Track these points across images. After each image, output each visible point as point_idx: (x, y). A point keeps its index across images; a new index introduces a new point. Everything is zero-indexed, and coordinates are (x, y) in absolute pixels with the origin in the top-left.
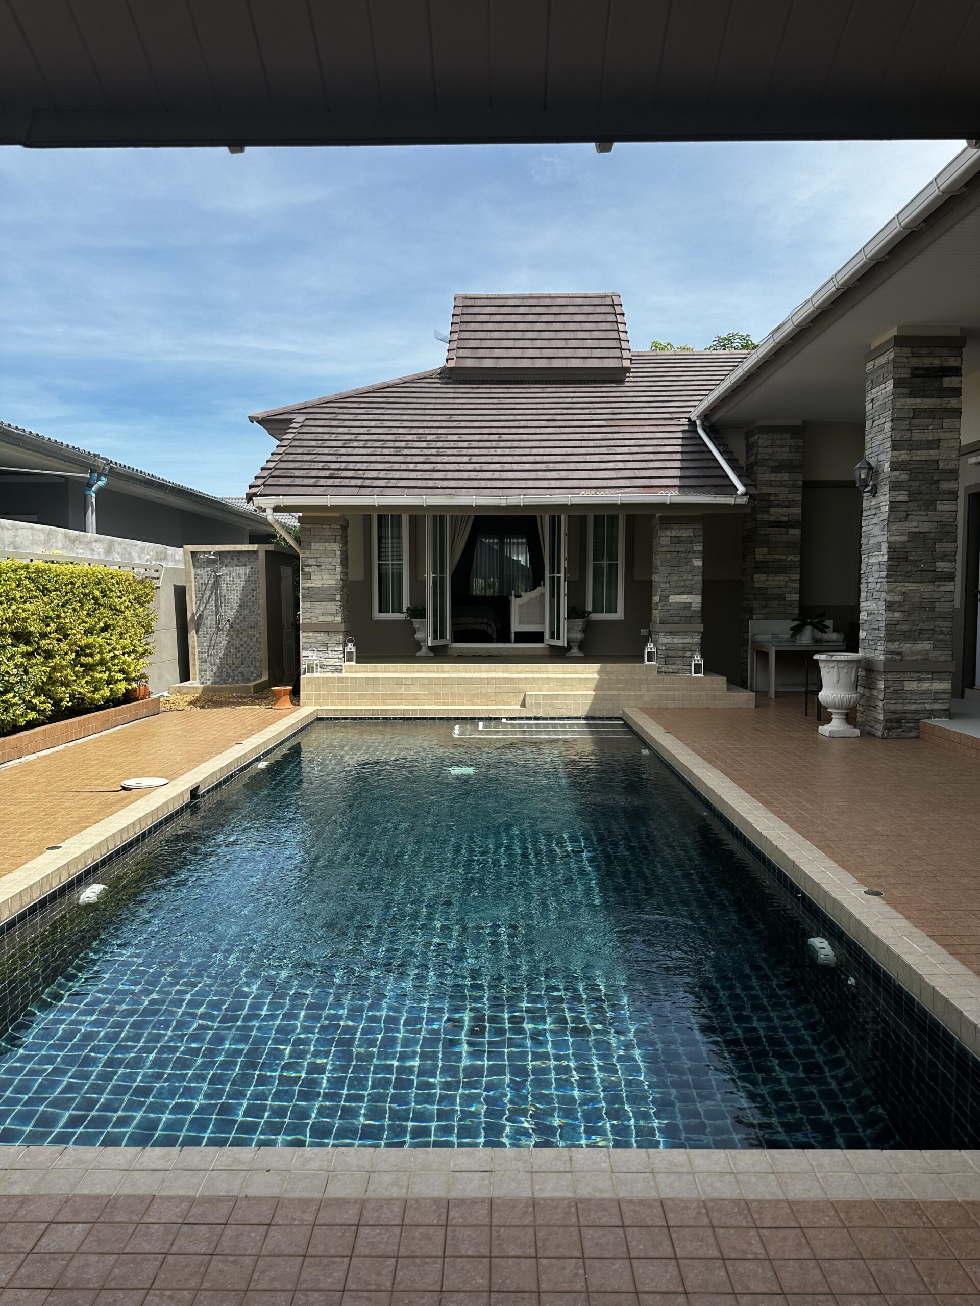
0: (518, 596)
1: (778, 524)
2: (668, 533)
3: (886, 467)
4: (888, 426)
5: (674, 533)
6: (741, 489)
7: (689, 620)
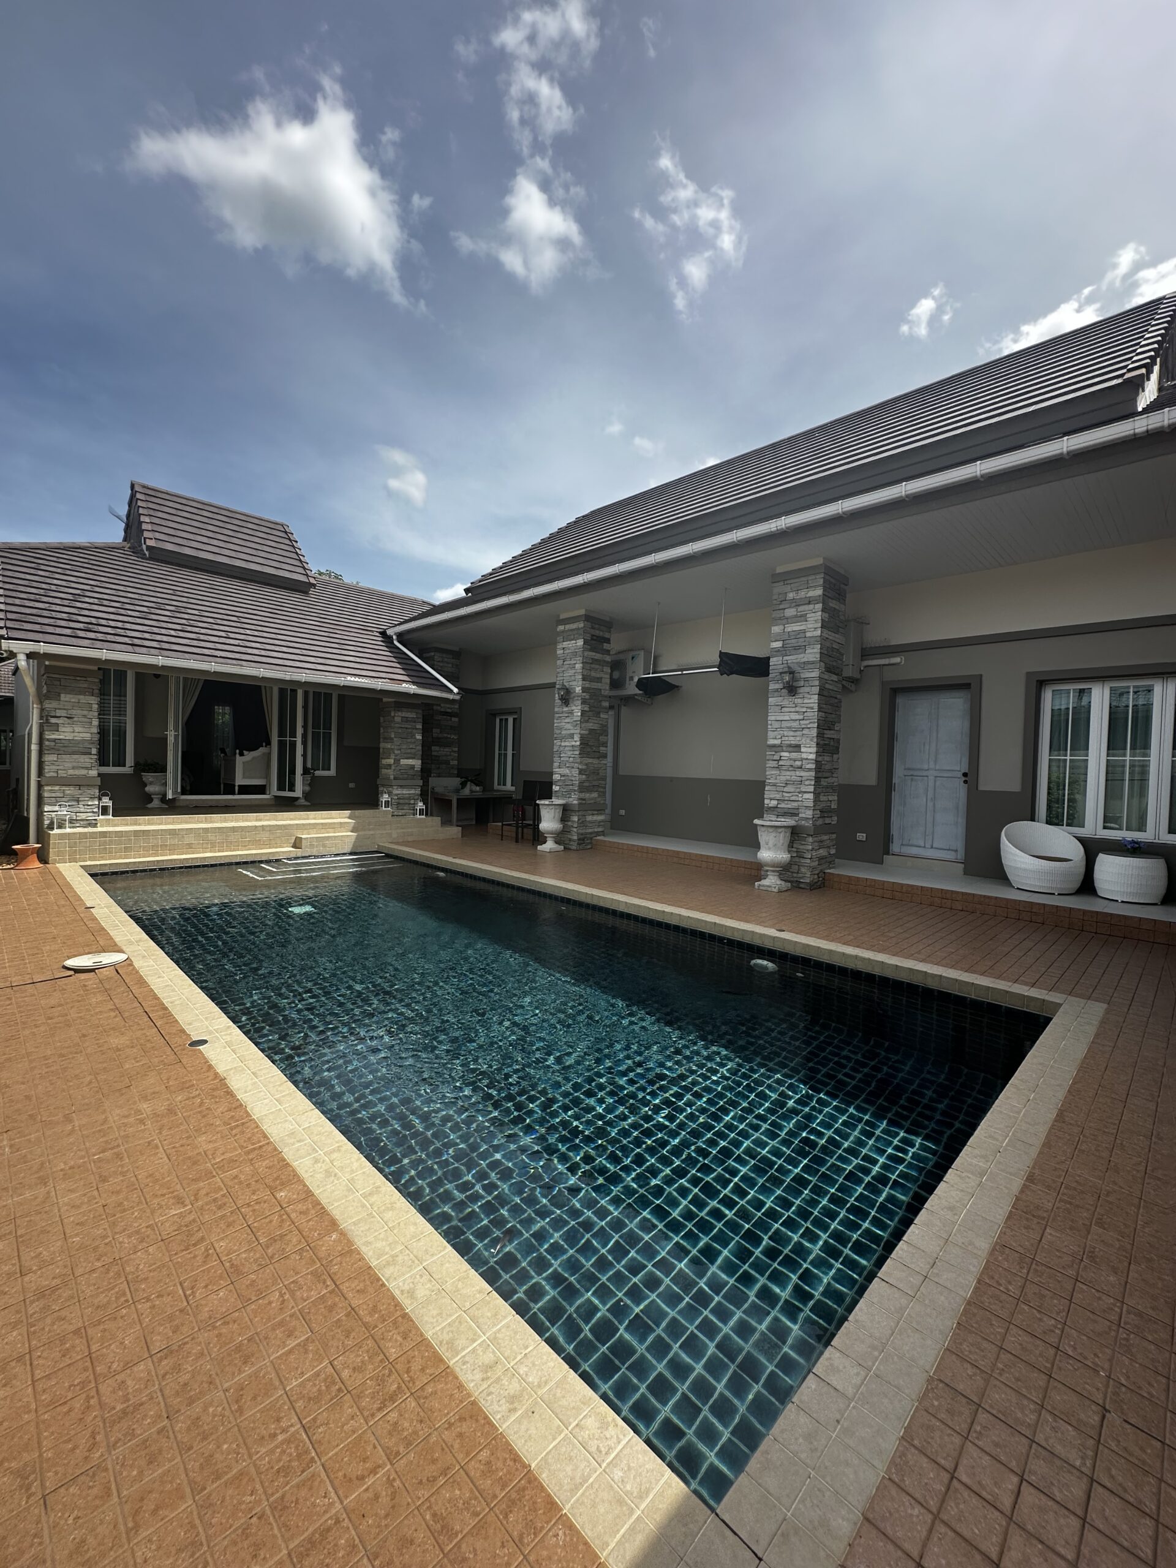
0: (241, 754)
1: (445, 713)
2: (400, 714)
3: (578, 690)
4: (579, 666)
5: (404, 714)
6: (455, 690)
7: (413, 777)
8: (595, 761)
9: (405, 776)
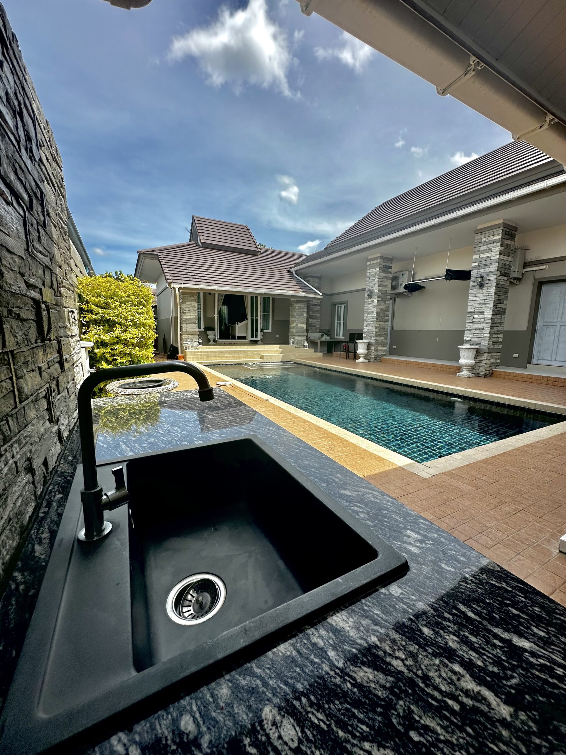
3: (376, 291)
4: (377, 280)
5: (299, 305)
6: (321, 294)
7: (303, 332)
8: (383, 323)
9: (300, 331)
